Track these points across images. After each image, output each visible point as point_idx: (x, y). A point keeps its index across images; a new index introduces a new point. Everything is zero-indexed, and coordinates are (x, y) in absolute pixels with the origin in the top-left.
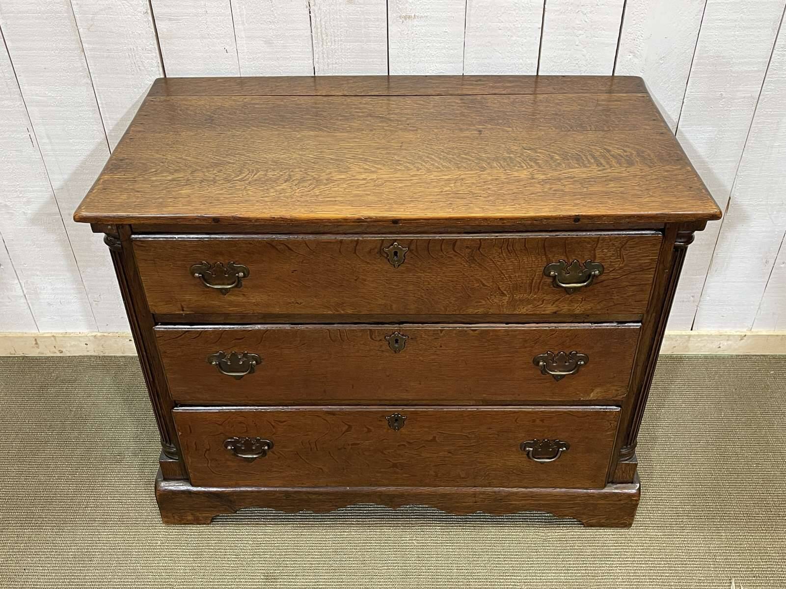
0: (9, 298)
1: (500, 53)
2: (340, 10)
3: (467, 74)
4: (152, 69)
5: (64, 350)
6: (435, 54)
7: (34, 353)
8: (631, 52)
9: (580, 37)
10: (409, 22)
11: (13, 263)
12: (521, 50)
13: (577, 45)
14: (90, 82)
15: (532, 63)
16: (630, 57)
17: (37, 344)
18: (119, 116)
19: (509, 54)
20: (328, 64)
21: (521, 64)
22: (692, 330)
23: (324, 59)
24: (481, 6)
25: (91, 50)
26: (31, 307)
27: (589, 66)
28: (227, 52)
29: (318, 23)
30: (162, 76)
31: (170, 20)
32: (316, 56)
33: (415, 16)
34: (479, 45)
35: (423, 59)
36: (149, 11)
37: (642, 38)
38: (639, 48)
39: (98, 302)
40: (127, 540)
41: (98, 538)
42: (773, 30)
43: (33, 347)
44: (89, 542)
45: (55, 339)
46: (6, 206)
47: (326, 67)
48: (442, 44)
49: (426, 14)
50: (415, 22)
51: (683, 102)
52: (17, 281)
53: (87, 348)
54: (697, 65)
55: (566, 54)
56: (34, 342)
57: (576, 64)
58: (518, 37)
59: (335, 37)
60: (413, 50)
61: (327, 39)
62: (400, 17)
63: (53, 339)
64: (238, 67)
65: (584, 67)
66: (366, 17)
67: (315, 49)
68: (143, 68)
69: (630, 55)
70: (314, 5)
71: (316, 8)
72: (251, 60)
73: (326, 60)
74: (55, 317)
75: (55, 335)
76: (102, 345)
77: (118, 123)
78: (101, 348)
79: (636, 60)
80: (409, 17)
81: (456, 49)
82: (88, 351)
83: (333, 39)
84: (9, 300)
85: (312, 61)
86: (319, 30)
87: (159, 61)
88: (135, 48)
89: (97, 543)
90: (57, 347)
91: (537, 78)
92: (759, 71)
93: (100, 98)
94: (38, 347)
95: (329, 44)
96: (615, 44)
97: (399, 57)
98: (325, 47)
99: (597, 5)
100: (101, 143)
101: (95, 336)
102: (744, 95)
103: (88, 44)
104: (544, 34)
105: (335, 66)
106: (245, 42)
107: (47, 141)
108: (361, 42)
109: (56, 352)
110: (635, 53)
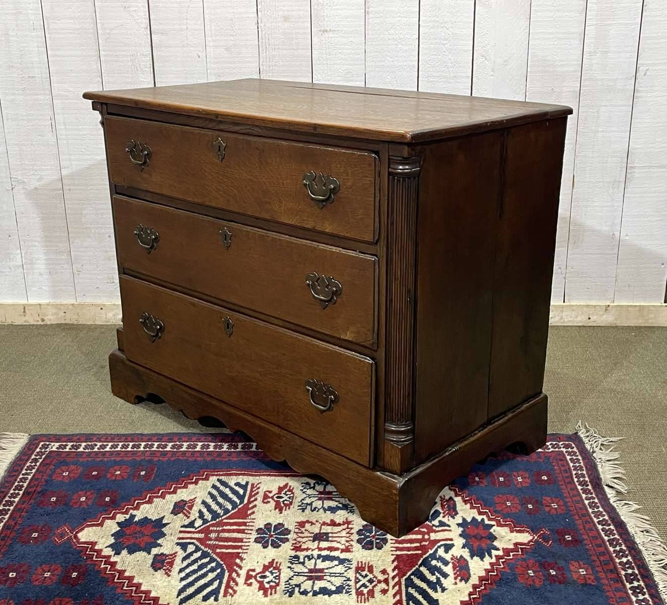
0: (10, 268)
1: (391, 58)
2: (279, 26)
4: (146, 69)
5: (46, 318)
6: (345, 58)
7: (19, 321)
8: (483, 56)
9: (446, 46)
10: (326, 35)
11: (19, 234)
12: (405, 55)
13: (445, 52)
14: (101, 80)
16: (482, 60)
17: (24, 312)
19: (397, 58)
20: (269, 66)
21: (406, 66)
22: (564, 302)
23: (266, 62)
24: (375, 23)
25: (105, 56)
26: (26, 277)
28: (199, 57)
29: (263, 36)
31: (162, 33)
32: (261, 60)
33: (330, 30)
34: (376, 52)
35: (337, 62)
36: (149, 27)
37: (489, 46)
38: (488, 53)
39: (80, 272)
42: (580, 41)
43: (21, 315)
45: (40, 308)
46: (24, 182)
47: (268, 69)
48: (350, 51)
49: (337, 29)
50: (331, 35)
52: (19, 251)
53: (65, 317)
54: (531, 66)
55: (438, 58)
56: (23, 310)
58: (403, 45)
59: (275, 46)
60: (330, 55)
61: (269, 47)
62: (320, 31)
63: (38, 307)
64: (206, 69)
66: (297, 31)
67: (260, 54)
68: (139, 68)
70: (261, 23)
71: (262, 25)
72: (215, 63)
74: (43, 287)
75: (41, 303)
76: (78, 314)
78: (76, 317)
79: (487, 62)
80: (326, 31)
81: (359, 54)
82: (65, 319)
83: (273, 47)
84: (10, 270)
85: (258, 64)
86: (264, 41)
87: (152, 64)
88: (136, 54)
90: (40, 315)
92: (575, 71)
94: (25, 316)
95: (271, 51)
96: (471, 50)
97: (320, 60)
98: (267, 53)
99: (455, 22)
101: (73, 304)
102: (569, 90)
103: (104, 51)
104: (420, 43)
105: (274, 67)
106: (212, 50)
107: (63, 127)
108: (293, 49)
109: (38, 321)
110: (485, 57)
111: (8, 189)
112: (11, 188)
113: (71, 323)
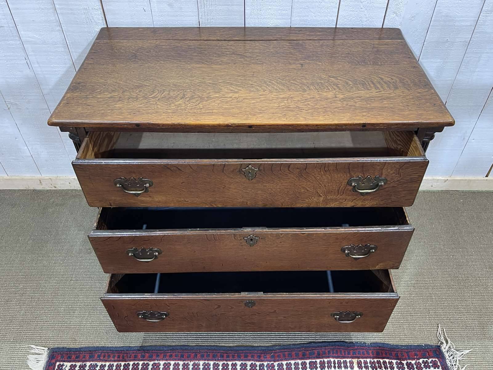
1: (314, 13)
3: (293, 27)
4: (99, 21)
5: (57, 186)
6: (273, 13)
7: (39, 188)
8: (394, 13)
9: (364, 3)
11: (23, 137)
12: (326, 11)
13: (362, 8)
14: (61, 29)
15: (333, 20)
16: (393, 16)
17: (41, 183)
18: (80, 51)
19: (319, 14)
20: (207, 19)
21: (326, 20)
25: (60, 9)
26: (36, 162)
27: (368, 21)
28: (145, 11)
30: (105, 26)
32: (200, 14)
34: (301, 8)
35: (266, 16)
37: (402, 4)
38: (400, 10)
40: (94, 301)
41: (78, 299)
43: (39, 185)
44: (73, 301)
45: (51, 180)
46: (16, 104)
47: (206, 22)
48: (278, 7)
51: (424, 44)
52: (26, 148)
53: (70, 185)
54: (434, 21)
55: (355, 14)
56: (39, 182)
57: (361, 20)
58: (325, 3)
60: (260, 11)
61: (207, 3)
63: (50, 180)
64: (152, 21)
65: (365, 22)
67: (199, 10)
68: (93, 21)
69: (393, 15)
72: (160, 16)
73: (206, 17)
74: (50, 168)
75: (51, 178)
77: (80, 55)
79: (397, 18)
81: (287, 10)
82: (71, 187)
83: (211, 3)
84: (23, 158)
85: (197, 17)
87: (103, 17)
88: (87, 8)
89: (77, 302)
90: (53, 185)
91: (336, 30)
92: (471, 25)
93: (68, 39)
94: (42, 185)
95: (208, 6)
96: (385, 8)
97: (251, 15)
98: (205, 8)
100: (70, 67)
102: (461, 40)
103: (58, 5)
104: (341, 1)
105: (212, 20)
106: (156, 5)
107: (37, 65)
108: (228, 5)
109: (52, 188)
110: (397, 13)
111: (5, 108)
112: (7, 108)
113: (76, 189)
